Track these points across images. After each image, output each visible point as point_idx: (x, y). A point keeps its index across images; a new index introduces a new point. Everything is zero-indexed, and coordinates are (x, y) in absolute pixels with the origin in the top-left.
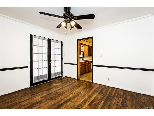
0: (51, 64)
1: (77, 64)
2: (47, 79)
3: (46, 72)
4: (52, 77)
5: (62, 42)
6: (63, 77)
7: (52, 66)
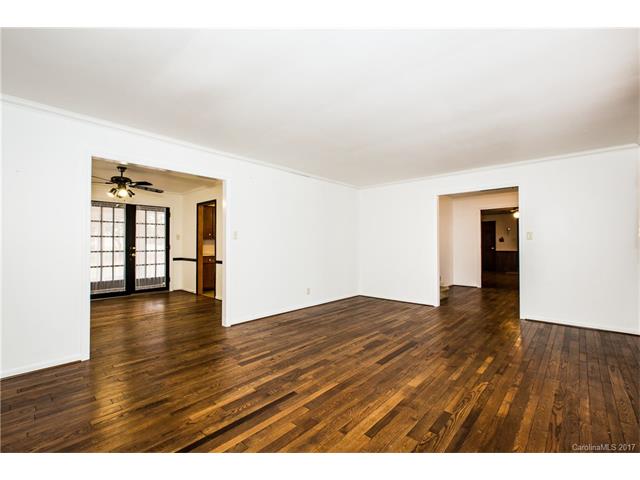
0: (134, 258)
1: (196, 260)
2: (123, 289)
3: (120, 274)
4: (137, 288)
5: (168, 209)
6: (171, 290)
7: (137, 263)
